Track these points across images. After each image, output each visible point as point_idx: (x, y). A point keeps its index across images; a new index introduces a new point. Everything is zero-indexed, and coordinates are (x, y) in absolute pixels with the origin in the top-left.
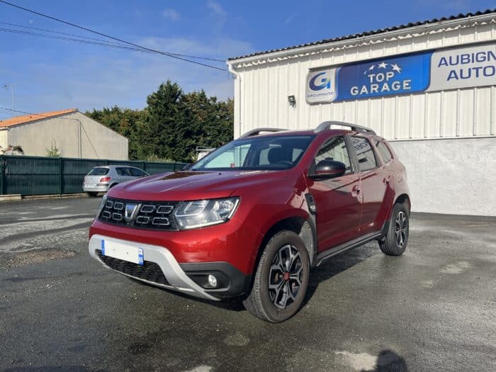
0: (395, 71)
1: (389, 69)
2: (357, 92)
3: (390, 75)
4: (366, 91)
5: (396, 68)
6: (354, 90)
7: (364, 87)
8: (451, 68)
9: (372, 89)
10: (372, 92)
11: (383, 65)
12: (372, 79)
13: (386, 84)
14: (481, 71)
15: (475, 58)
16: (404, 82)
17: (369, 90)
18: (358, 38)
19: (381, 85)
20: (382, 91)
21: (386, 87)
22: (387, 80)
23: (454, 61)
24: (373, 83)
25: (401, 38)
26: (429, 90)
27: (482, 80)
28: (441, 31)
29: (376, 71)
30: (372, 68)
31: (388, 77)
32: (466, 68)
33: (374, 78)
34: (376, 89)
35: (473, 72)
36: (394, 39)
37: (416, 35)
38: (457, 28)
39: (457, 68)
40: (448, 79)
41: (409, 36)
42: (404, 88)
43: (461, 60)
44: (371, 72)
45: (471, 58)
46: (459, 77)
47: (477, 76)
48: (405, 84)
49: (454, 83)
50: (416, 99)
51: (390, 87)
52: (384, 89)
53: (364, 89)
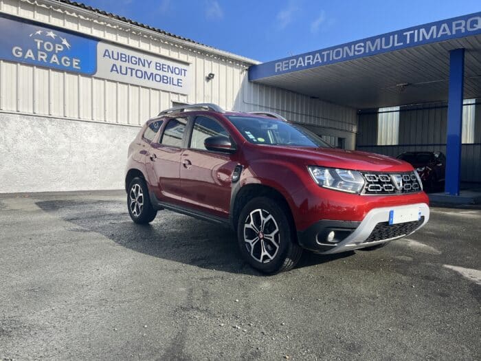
0: (64, 46)
2: (21, 54)
3: (59, 47)
4: (32, 56)
5: (65, 42)
6: (17, 51)
7: (30, 51)
8: (112, 62)
9: (40, 57)
10: (39, 60)
11: (51, 34)
12: (39, 45)
13: (54, 56)
14: (134, 72)
15: (129, 59)
16: (74, 60)
17: (36, 56)
19: (50, 55)
20: (51, 62)
21: (54, 59)
22: (57, 52)
23: (115, 57)
24: (41, 50)
25: (68, 13)
26: (96, 75)
27: (135, 80)
28: (102, 23)
29: (44, 38)
30: (39, 32)
31: (57, 49)
32: (125, 65)
33: (42, 45)
34: (44, 58)
35: (129, 71)
36: (59, 10)
37: (82, 17)
38: (115, 27)
39: (118, 63)
40: (111, 71)
41: (74, 15)
42: (74, 67)
43: (120, 57)
44: (39, 37)
45: (127, 58)
46: (119, 71)
47: (132, 75)
48: (75, 63)
49: (114, 76)
50: (84, 80)
51: (60, 61)
52: (52, 60)
53: (30, 54)
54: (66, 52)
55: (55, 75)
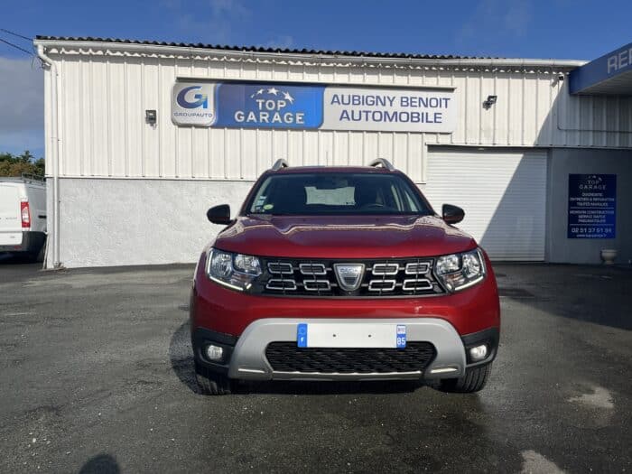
0: (287, 101)
1: (281, 97)
2: (243, 118)
3: (282, 104)
4: (254, 118)
5: (288, 97)
6: (239, 115)
7: (252, 114)
8: (343, 107)
9: (262, 118)
10: (261, 121)
11: (273, 91)
12: (260, 104)
13: (277, 114)
14: (370, 115)
15: (364, 101)
16: (298, 115)
17: (258, 118)
18: (244, 51)
19: (272, 114)
20: (273, 121)
21: (277, 118)
22: (279, 109)
23: (346, 101)
24: (262, 111)
25: (292, 63)
26: (322, 128)
27: (372, 125)
28: (332, 65)
29: (266, 96)
30: (261, 92)
31: (279, 106)
32: (357, 109)
33: (264, 104)
34: (265, 118)
35: (364, 115)
36: (283, 62)
37: (307, 64)
38: (347, 65)
39: (349, 108)
40: (341, 119)
41: (299, 63)
42: (298, 122)
43: (353, 100)
44: (260, 97)
45: (361, 100)
46: (350, 117)
47: (367, 119)
48: (298, 118)
49: (346, 124)
50: (310, 136)
52: (275, 119)
53: (252, 116)
54: (289, 107)
55: (277, 134)
